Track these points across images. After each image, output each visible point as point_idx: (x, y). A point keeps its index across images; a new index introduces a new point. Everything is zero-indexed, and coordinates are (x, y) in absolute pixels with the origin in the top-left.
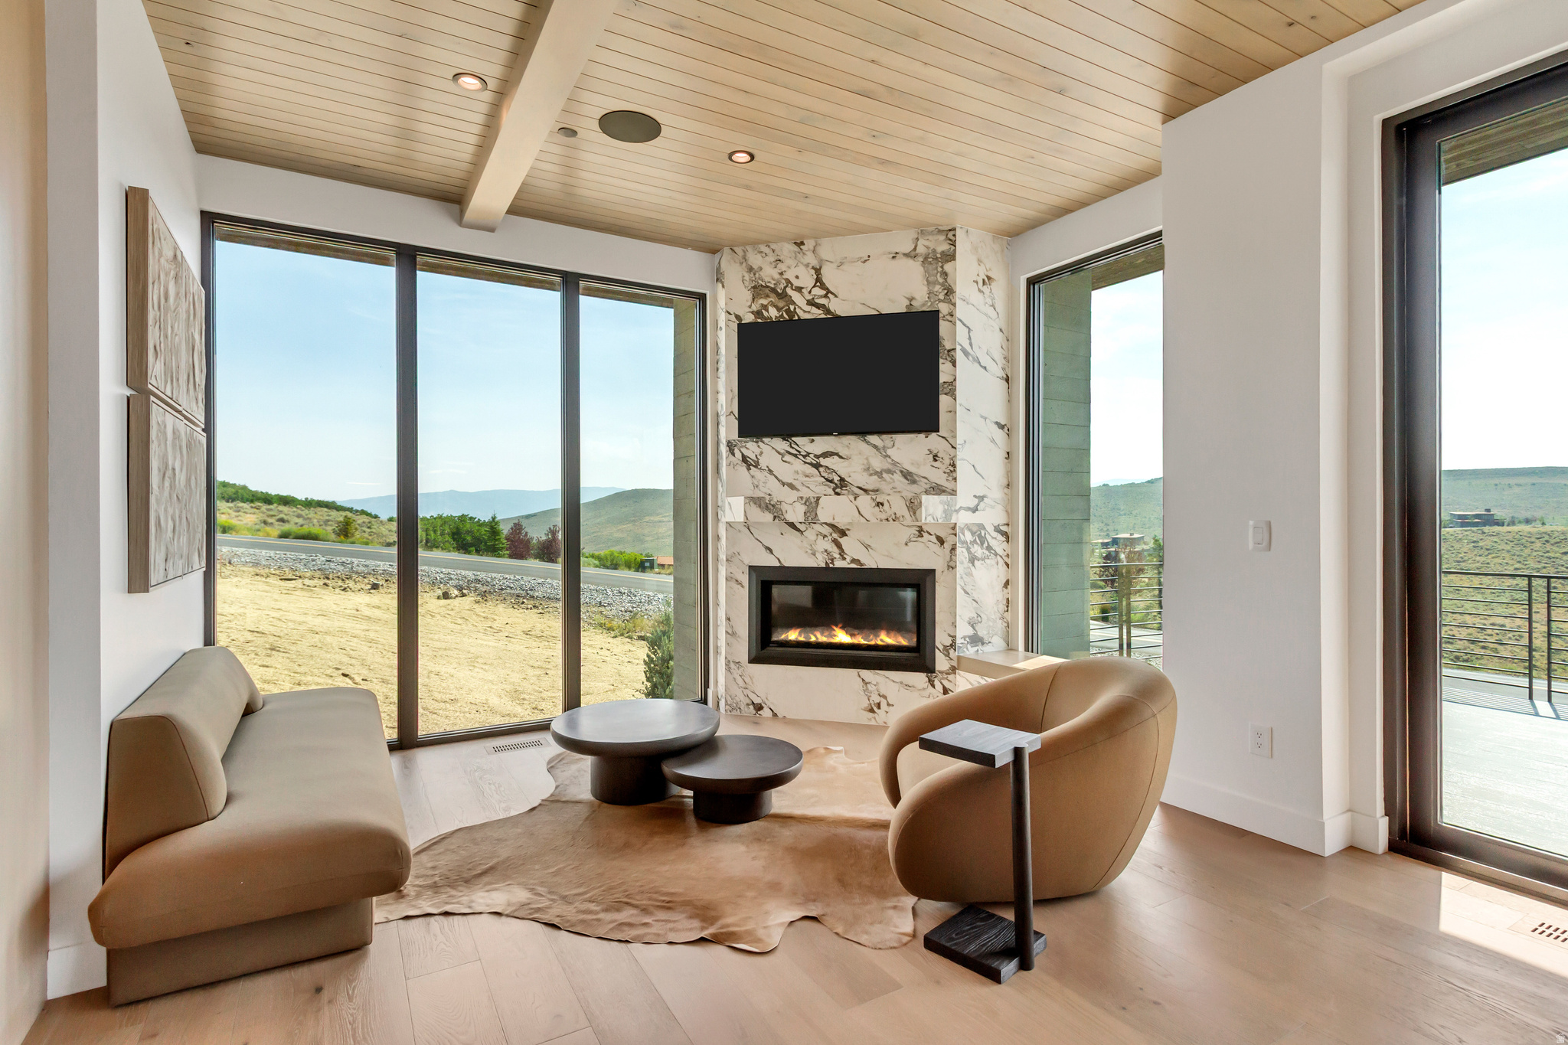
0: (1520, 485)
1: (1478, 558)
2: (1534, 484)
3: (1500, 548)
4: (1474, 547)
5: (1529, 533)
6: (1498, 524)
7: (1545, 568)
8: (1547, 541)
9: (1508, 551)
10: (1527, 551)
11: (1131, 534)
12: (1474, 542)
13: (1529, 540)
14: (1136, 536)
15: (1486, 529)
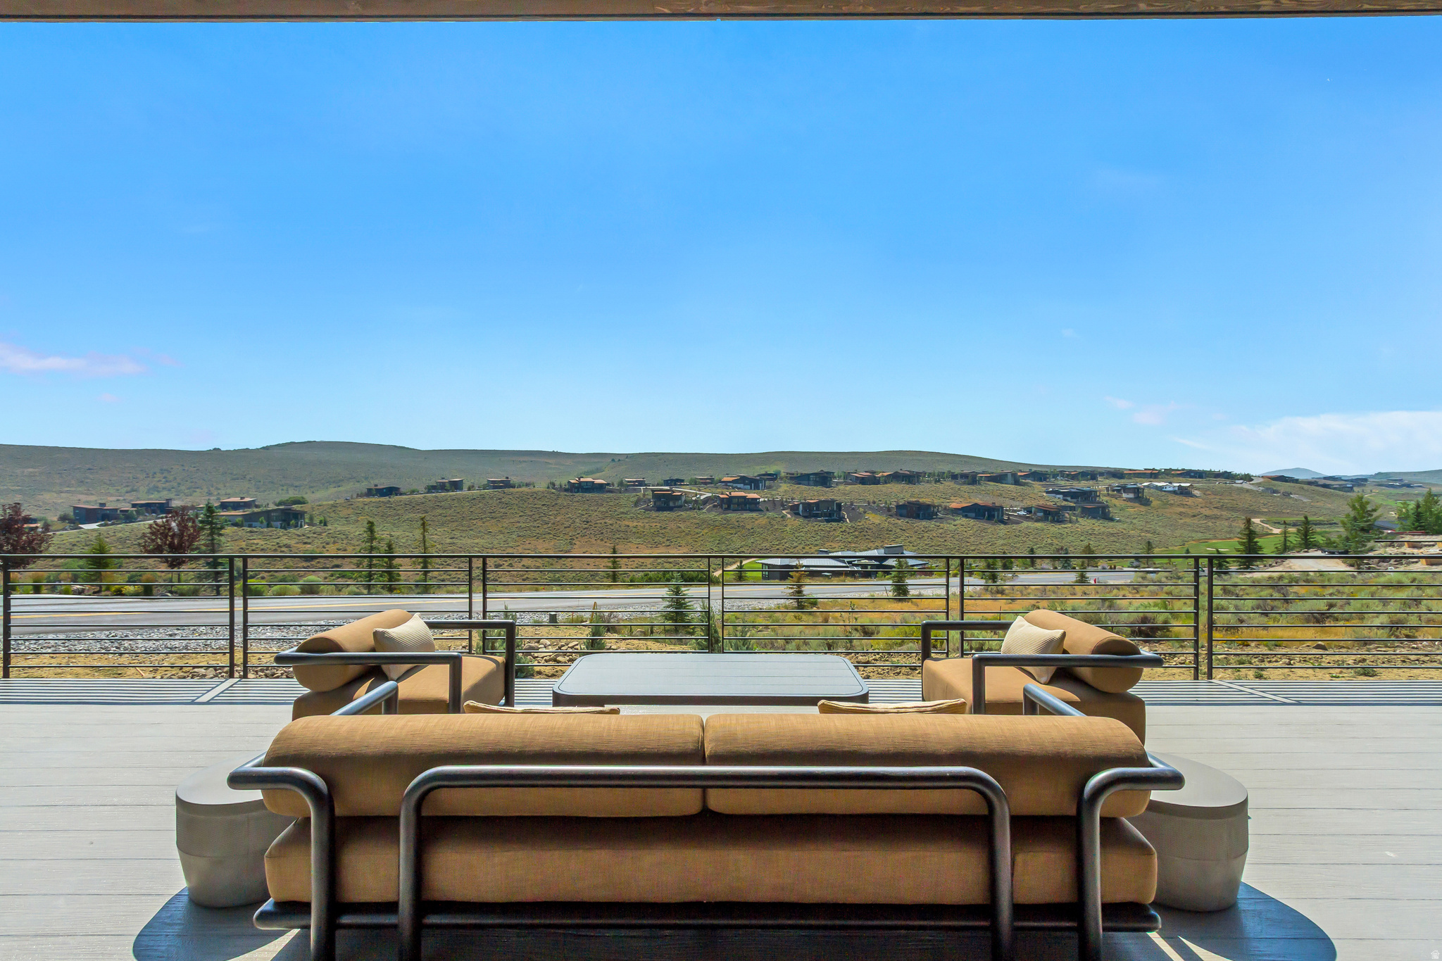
1: (501, 510)
3: (513, 502)
4: (499, 502)
5: (527, 492)
6: (513, 487)
7: (534, 514)
8: (534, 497)
9: (516, 504)
10: (526, 504)
11: (242, 498)
12: (499, 499)
13: (527, 497)
14: (247, 499)
15: (505, 490)
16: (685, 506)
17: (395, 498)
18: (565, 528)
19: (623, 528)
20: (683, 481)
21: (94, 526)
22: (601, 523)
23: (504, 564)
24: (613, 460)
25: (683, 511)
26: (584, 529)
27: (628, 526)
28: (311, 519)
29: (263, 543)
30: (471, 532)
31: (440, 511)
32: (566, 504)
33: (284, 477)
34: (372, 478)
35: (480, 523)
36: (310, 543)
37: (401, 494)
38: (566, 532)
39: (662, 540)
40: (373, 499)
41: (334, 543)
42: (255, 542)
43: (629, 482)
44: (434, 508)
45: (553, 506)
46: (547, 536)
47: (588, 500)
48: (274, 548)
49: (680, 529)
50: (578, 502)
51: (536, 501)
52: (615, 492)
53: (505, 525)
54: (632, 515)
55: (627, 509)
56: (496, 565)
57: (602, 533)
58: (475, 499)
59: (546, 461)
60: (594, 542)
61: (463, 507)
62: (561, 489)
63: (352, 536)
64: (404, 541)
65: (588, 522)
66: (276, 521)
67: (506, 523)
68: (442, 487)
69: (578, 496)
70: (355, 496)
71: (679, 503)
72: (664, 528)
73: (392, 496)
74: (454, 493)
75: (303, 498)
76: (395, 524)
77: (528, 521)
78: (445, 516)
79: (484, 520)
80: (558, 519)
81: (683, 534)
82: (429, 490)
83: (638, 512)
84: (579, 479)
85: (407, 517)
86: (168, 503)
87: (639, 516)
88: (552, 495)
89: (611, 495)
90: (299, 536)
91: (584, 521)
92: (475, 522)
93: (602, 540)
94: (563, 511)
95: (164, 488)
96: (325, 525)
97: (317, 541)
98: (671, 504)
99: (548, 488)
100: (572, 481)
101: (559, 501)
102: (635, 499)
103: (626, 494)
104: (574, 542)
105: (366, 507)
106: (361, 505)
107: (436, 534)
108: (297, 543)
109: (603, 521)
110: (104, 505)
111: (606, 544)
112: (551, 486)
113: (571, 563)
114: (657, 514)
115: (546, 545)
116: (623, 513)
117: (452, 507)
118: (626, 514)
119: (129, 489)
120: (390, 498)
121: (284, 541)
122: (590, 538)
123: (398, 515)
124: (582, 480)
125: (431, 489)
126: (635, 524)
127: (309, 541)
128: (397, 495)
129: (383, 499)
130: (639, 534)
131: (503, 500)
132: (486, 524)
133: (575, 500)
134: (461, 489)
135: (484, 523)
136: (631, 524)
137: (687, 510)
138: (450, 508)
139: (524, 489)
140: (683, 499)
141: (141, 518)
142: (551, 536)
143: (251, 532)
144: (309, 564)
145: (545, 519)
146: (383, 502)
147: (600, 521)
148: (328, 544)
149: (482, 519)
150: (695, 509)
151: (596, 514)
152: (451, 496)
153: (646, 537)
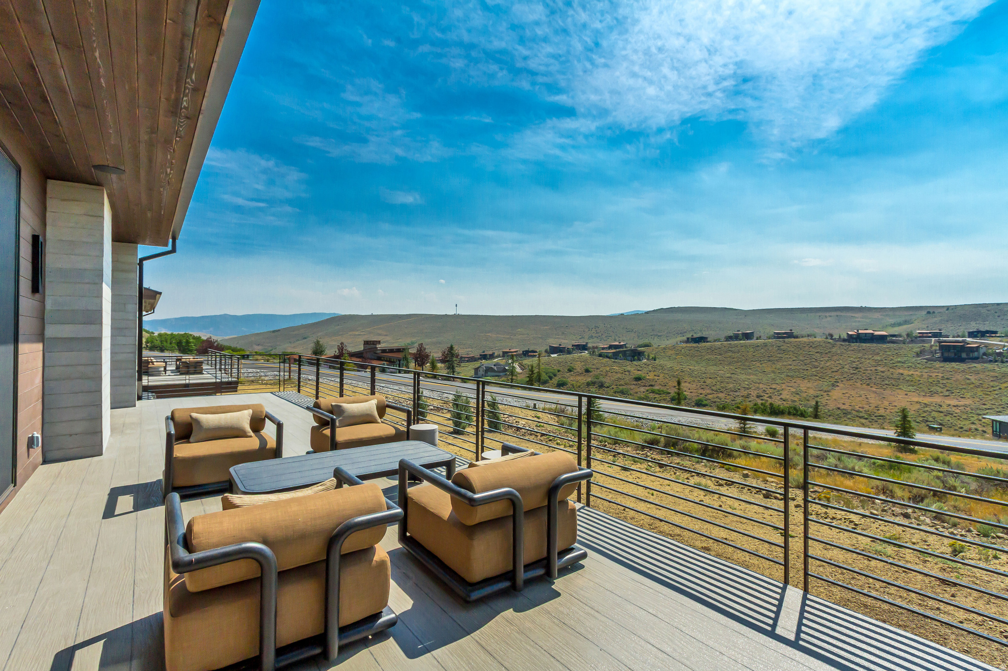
0: (830, 316)
1: (778, 355)
2: (837, 316)
3: (789, 349)
4: (778, 349)
5: (805, 342)
6: (794, 338)
7: (806, 360)
8: (811, 346)
9: (793, 351)
10: (801, 351)
11: (620, 343)
12: (779, 347)
13: (804, 345)
14: (622, 343)
15: (786, 340)
16: (982, 358)
17: (703, 344)
18: (833, 372)
19: (895, 376)
20: (996, 332)
21: (555, 355)
22: (871, 370)
23: (764, 396)
24: (929, 313)
25: (979, 363)
26: (852, 374)
27: (902, 374)
28: (649, 356)
29: (617, 368)
30: (750, 371)
31: (730, 354)
32: (839, 352)
33: (653, 330)
34: (705, 330)
35: (758, 364)
36: (641, 371)
37: (707, 342)
38: (833, 376)
39: (940, 390)
40: (688, 345)
41: (654, 371)
42: (614, 368)
43: (920, 333)
44: (726, 352)
45: (826, 353)
46: (814, 378)
47: (863, 350)
48: (622, 372)
49: (968, 381)
50: (853, 350)
51: (811, 349)
52: (897, 343)
53: (778, 367)
54: (910, 364)
55: (905, 359)
56: (757, 396)
57: (870, 379)
58: (758, 346)
59: (853, 315)
60: (860, 386)
61: (748, 352)
62: (840, 339)
63: (665, 368)
64: (696, 373)
65: (857, 368)
66: (629, 356)
67: (779, 365)
68: (736, 337)
69: (854, 345)
70: (679, 343)
71: (976, 354)
72: (947, 379)
73: (700, 343)
74: (744, 342)
75: (650, 343)
76: (697, 361)
77: (799, 364)
78: (734, 358)
79: (762, 362)
80: (828, 364)
81: (972, 386)
82: (727, 339)
83: (919, 362)
84: (858, 331)
85: (707, 357)
86: (586, 345)
87: (918, 365)
88: (827, 345)
89: (892, 345)
90: (637, 366)
91: (853, 368)
92: (754, 363)
93: (868, 385)
94: (835, 358)
95: (595, 337)
96: (655, 360)
97: (645, 369)
98: (964, 355)
99: (827, 338)
100: (850, 333)
101: (834, 350)
102: (918, 350)
103: (910, 345)
104: (838, 384)
105: (683, 350)
106: (680, 349)
107: (723, 370)
108: (634, 370)
109: (873, 369)
110: (560, 345)
111: (871, 389)
112: (829, 337)
113: (827, 401)
114: (942, 364)
115: (809, 385)
116: (899, 362)
117: (739, 351)
118: (903, 363)
119: (581, 337)
120: (699, 344)
121: (629, 368)
122: (856, 382)
123: (702, 355)
124: (860, 331)
125: (730, 338)
126: (911, 373)
127: (641, 369)
128: (704, 342)
129: (695, 345)
130: (911, 382)
131: (781, 348)
132: (763, 365)
133: (850, 349)
134: (751, 339)
135: (761, 364)
136: (906, 372)
137: (984, 362)
138: (739, 352)
139: (805, 339)
140: (982, 351)
141: (574, 352)
142: (817, 378)
143: (614, 362)
144: (637, 383)
145: (816, 364)
146: (694, 347)
147: (871, 368)
148: (650, 372)
149: (760, 361)
150: (996, 361)
151: (868, 361)
152: (740, 344)
153: (920, 386)
